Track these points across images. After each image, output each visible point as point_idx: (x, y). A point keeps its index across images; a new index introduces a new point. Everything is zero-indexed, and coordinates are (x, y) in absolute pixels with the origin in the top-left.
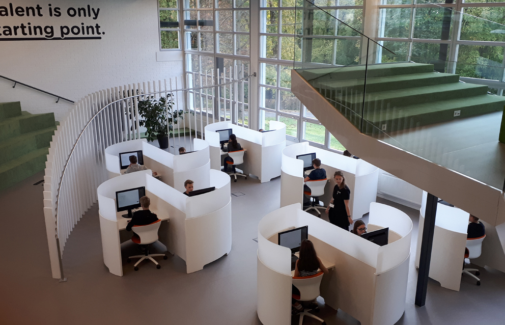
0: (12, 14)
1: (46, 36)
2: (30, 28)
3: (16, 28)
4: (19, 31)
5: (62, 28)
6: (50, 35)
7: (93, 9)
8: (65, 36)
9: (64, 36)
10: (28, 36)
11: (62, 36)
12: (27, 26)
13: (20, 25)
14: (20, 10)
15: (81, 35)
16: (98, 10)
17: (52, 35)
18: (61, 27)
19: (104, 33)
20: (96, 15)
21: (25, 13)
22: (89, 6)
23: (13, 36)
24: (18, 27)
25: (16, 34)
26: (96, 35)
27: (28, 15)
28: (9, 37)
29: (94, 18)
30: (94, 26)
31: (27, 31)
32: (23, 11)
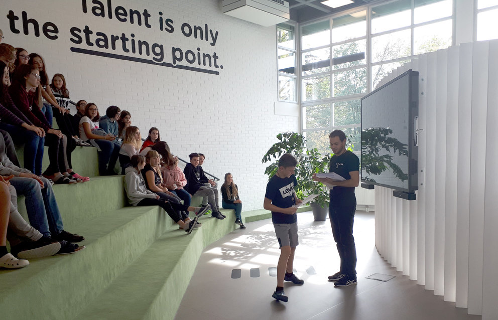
0: (110, 17)
1: (154, 58)
2: (133, 41)
3: (114, 39)
4: (119, 43)
6: (159, 57)
7: (211, 31)
8: (178, 63)
9: (176, 62)
10: (130, 54)
11: (174, 62)
12: (130, 38)
13: (120, 36)
14: (121, 11)
16: (217, 33)
17: (162, 59)
18: (173, 48)
19: (222, 67)
20: (215, 40)
21: (128, 18)
22: (206, 26)
23: (110, 50)
24: (117, 38)
25: (114, 48)
26: (213, 68)
27: (132, 22)
28: (104, 50)
29: (212, 44)
30: (212, 55)
31: (129, 45)
32: (125, 14)
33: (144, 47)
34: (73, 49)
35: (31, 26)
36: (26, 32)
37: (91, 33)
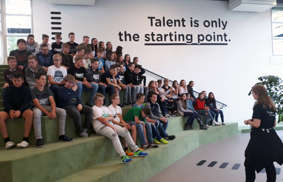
0: (164, 25)
1: (187, 42)
2: (176, 35)
3: (165, 36)
4: (168, 38)
5: (199, 36)
6: (190, 41)
7: (222, 22)
9: (200, 42)
10: (174, 42)
13: (169, 34)
14: (170, 22)
15: (212, 42)
16: (226, 22)
19: (230, 40)
20: (225, 26)
21: (173, 24)
22: (219, 19)
23: (163, 42)
24: (167, 35)
25: (165, 40)
26: (224, 42)
27: (175, 26)
28: (160, 42)
29: (223, 29)
30: (223, 35)
31: (173, 38)
33: (181, 37)
34: (146, 44)
35: (128, 37)
36: (126, 40)
37: (154, 35)
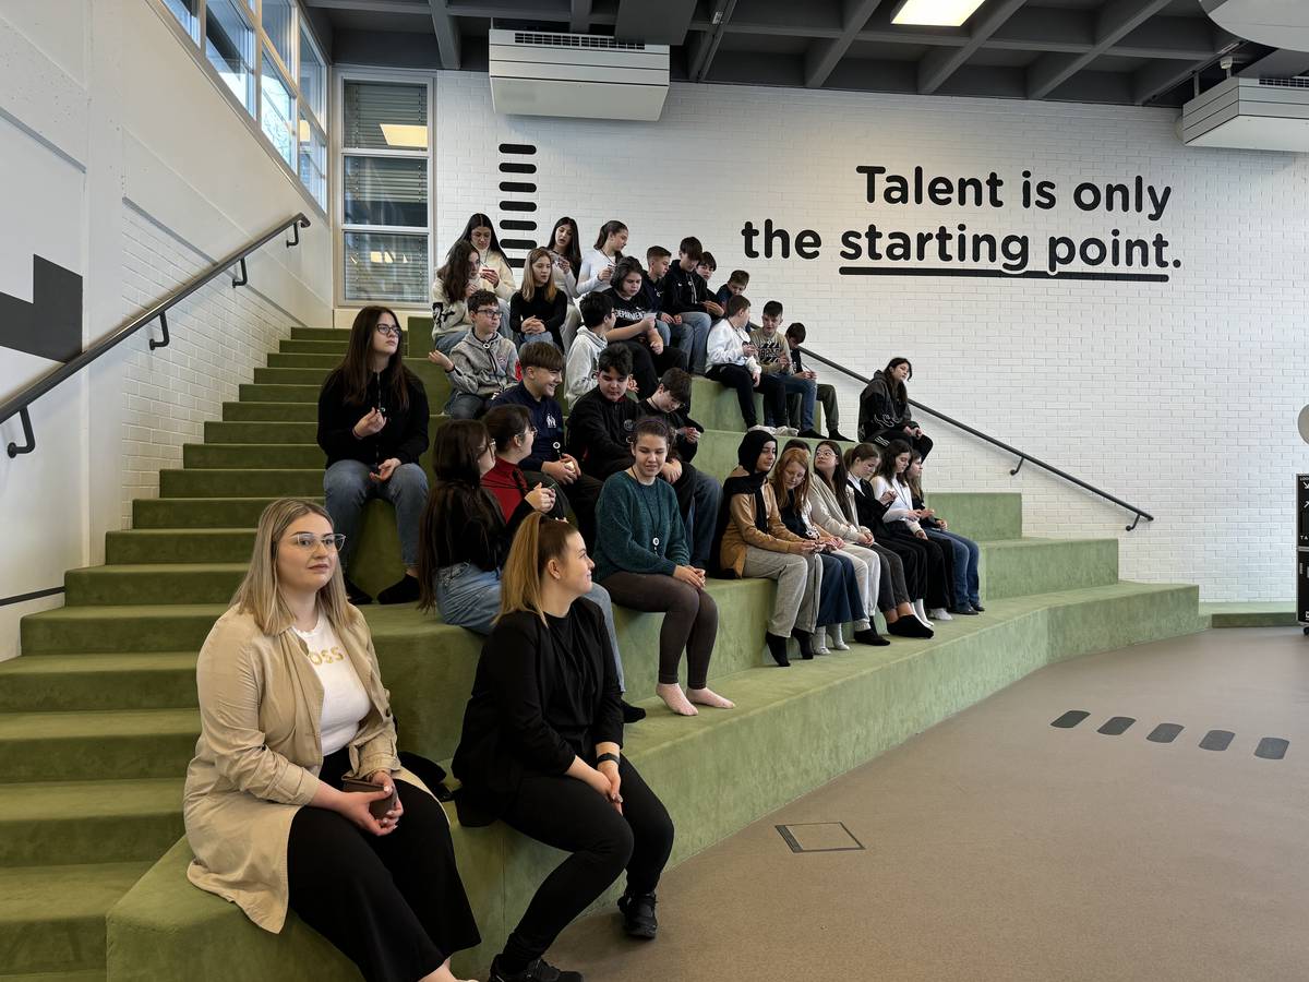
0: (919, 200)
1: (1005, 266)
2: (962, 239)
3: (923, 239)
4: (932, 247)
5: (1053, 243)
6: (1018, 262)
7: (1151, 190)
8: (1060, 268)
9: (1056, 269)
10: (955, 264)
11: (1053, 268)
12: (956, 233)
13: (935, 232)
14: (941, 186)
15: (1106, 266)
16: (1167, 191)
17: (1024, 263)
18: (1052, 239)
19: (1177, 264)
20: (1160, 207)
21: (955, 196)
22: (1139, 180)
23: (913, 263)
24: (930, 236)
25: (921, 256)
26: (1153, 268)
27: (962, 201)
28: (901, 264)
29: (1152, 217)
30: (1150, 241)
31: (952, 247)
32: (950, 190)
33: (984, 247)
34: (844, 271)
35: (777, 242)
36: (769, 253)
37: (880, 235)
